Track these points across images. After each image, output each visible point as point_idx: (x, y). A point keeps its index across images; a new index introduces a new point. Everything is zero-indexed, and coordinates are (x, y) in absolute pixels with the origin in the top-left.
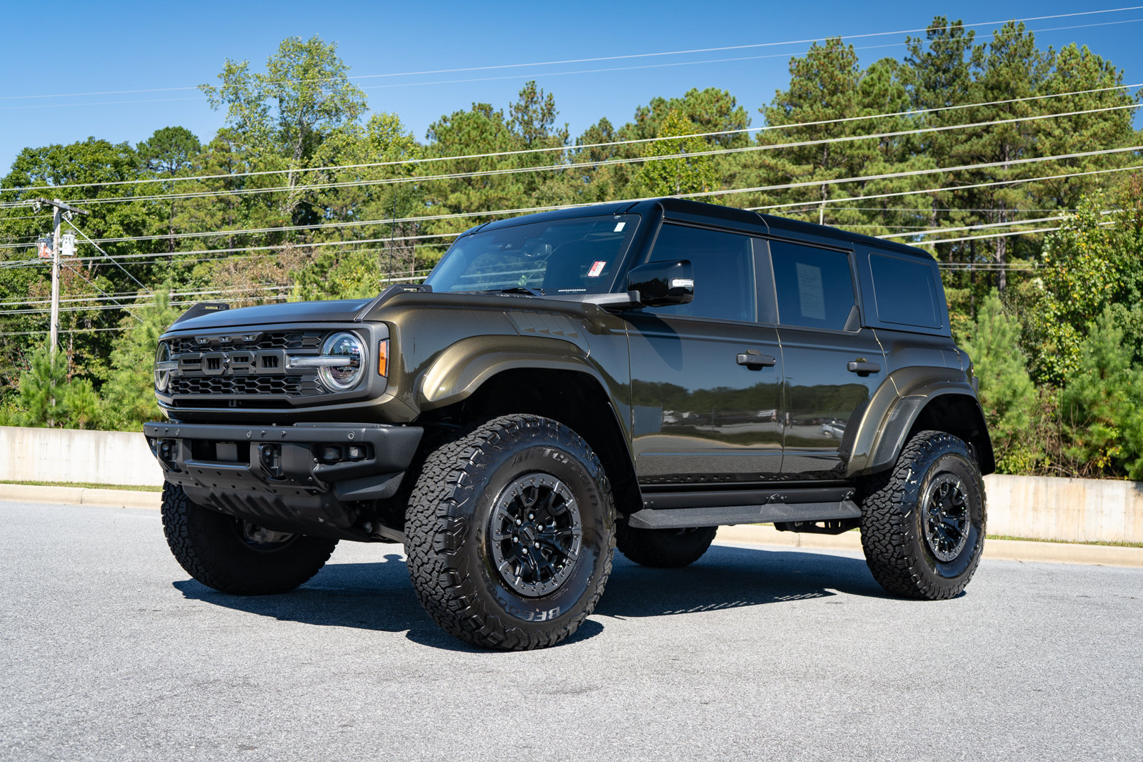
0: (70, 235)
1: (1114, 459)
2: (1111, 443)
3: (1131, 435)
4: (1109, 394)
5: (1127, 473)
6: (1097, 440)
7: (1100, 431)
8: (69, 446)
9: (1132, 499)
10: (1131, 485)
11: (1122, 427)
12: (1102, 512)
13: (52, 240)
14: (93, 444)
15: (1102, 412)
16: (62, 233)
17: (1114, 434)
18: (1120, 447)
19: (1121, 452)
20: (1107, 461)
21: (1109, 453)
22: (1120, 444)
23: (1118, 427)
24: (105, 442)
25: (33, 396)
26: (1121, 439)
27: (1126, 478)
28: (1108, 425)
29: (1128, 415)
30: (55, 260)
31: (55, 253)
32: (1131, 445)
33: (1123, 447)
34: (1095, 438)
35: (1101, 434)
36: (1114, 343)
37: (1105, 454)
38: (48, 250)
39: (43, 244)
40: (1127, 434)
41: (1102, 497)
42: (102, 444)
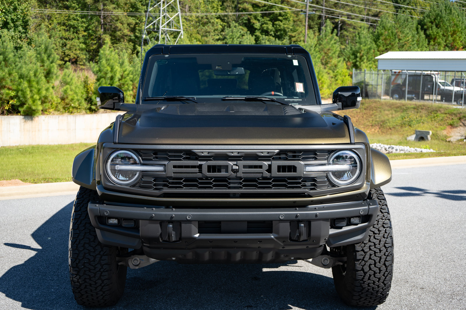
1: (13, 105)
2: (12, 98)
3: (22, 94)
4: (10, 74)
5: (19, 112)
6: (6, 97)
7: (7, 93)
9: (23, 124)
10: (22, 117)
11: (17, 91)
12: (10, 131)
15: (7, 83)
17: (13, 94)
18: (16, 100)
19: (16, 102)
20: (10, 106)
21: (10, 103)
22: (16, 98)
23: (15, 90)
26: (16, 96)
27: (19, 114)
28: (9, 89)
29: (19, 84)
32: (21, 99)
33: (17, 99)
34: (4, 96)
35: (8, 94)
36: (11, 49)
37: (8, 103)
40: (20, 94)
41: (10, 124)
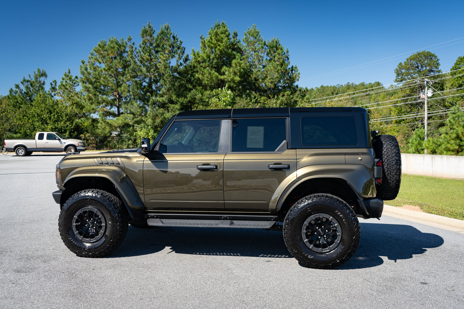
0: (430, 90)
8: (423, 160)
13: (425, 92)
14: (431, 159)
16: (428, 89)
24: (435, 159)
25: (414, 143)
30: (426, 99)
31: (426, 96)
38: (424, 96)
39: (422, 94)
42: (434, 159)
